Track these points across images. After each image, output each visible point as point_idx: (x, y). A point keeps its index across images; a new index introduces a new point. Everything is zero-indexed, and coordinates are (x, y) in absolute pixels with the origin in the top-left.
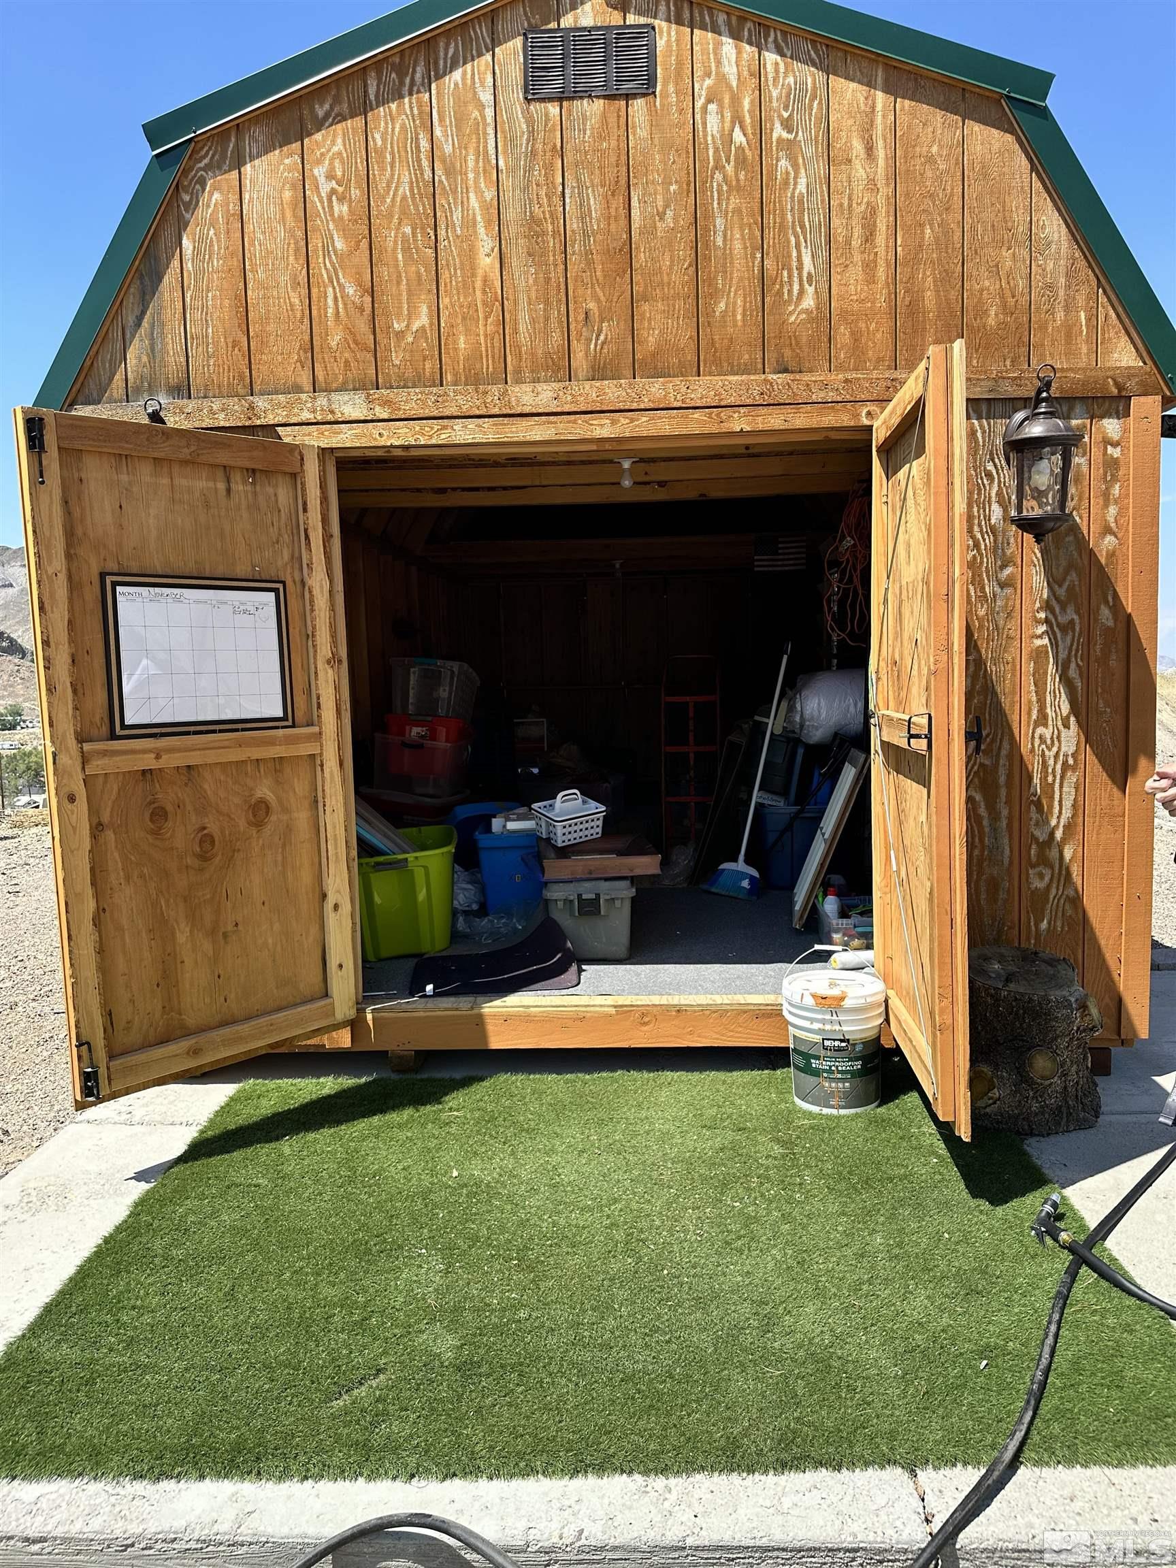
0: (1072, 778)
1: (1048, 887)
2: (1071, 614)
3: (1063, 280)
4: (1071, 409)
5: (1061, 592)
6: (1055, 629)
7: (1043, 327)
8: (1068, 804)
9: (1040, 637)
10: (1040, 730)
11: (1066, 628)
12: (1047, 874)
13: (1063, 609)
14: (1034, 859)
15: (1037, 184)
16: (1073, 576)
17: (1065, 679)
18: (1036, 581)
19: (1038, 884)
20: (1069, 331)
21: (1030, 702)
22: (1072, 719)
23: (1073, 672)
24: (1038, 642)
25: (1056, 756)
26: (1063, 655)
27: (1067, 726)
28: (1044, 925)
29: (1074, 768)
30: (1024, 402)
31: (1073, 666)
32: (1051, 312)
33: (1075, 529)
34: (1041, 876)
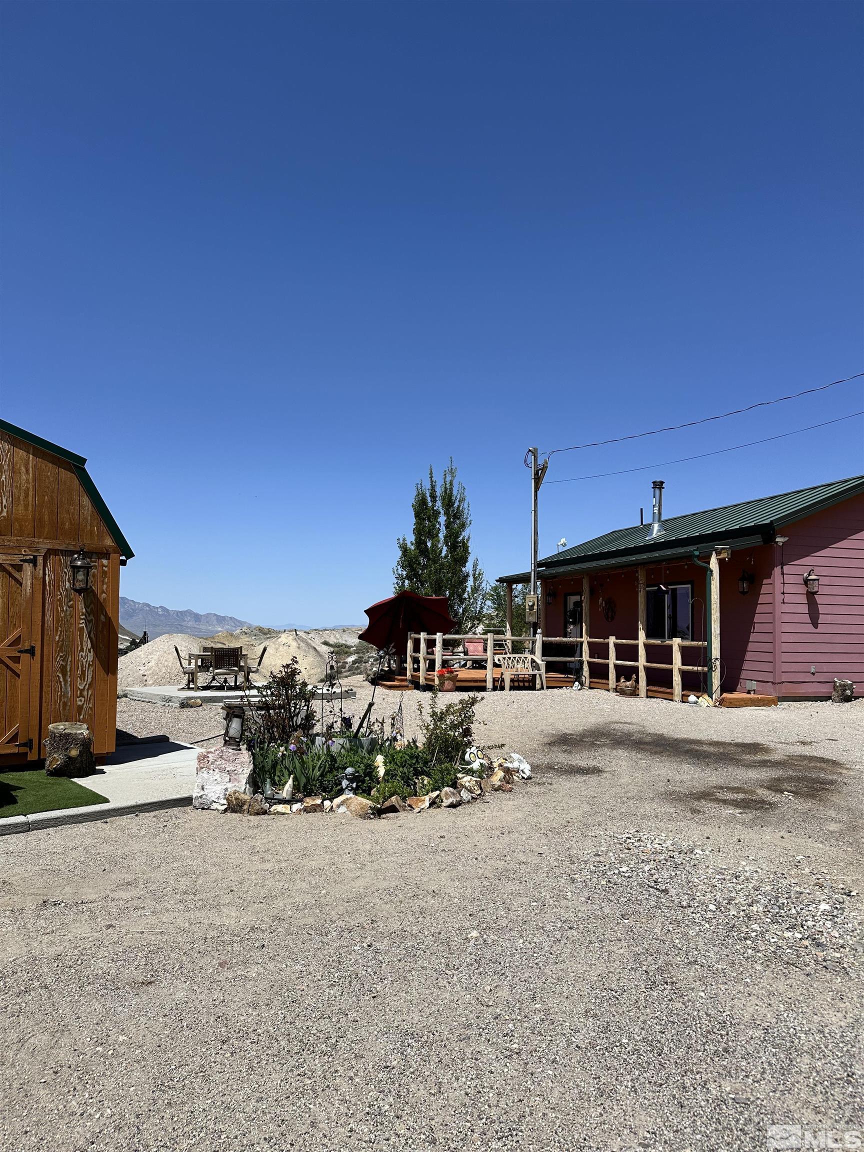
0: (91, 669)
1: (83, 704)
2: (92, 617)
3: (89, 518)
4: (92, 555)
5: (89, 610)
6: (88, 622)
7: (83, 530)
8: (90, 677)
9: (82, 624)
10: (81, 653)
11: (89, 622)
12: (83, 699)
13: (89, 615)
14: (79, 695)
15: (82, 489)
16: (92, 606)
17: (89, 637)
18: (81, 606)
19: (80, 703)
20: (92, 532)
21: (78, 644)
22: (92, 650)
23: (92, 635)
24: (81, 625)
25: (87, 661)
26: (89, 630)
27: (90, 652)
28: (81, 717)
29: (92, 665)
30: (76, 552)
31: (92, 633)
32: (86, 526)
33: (93, 591)
34: (81, 701)
